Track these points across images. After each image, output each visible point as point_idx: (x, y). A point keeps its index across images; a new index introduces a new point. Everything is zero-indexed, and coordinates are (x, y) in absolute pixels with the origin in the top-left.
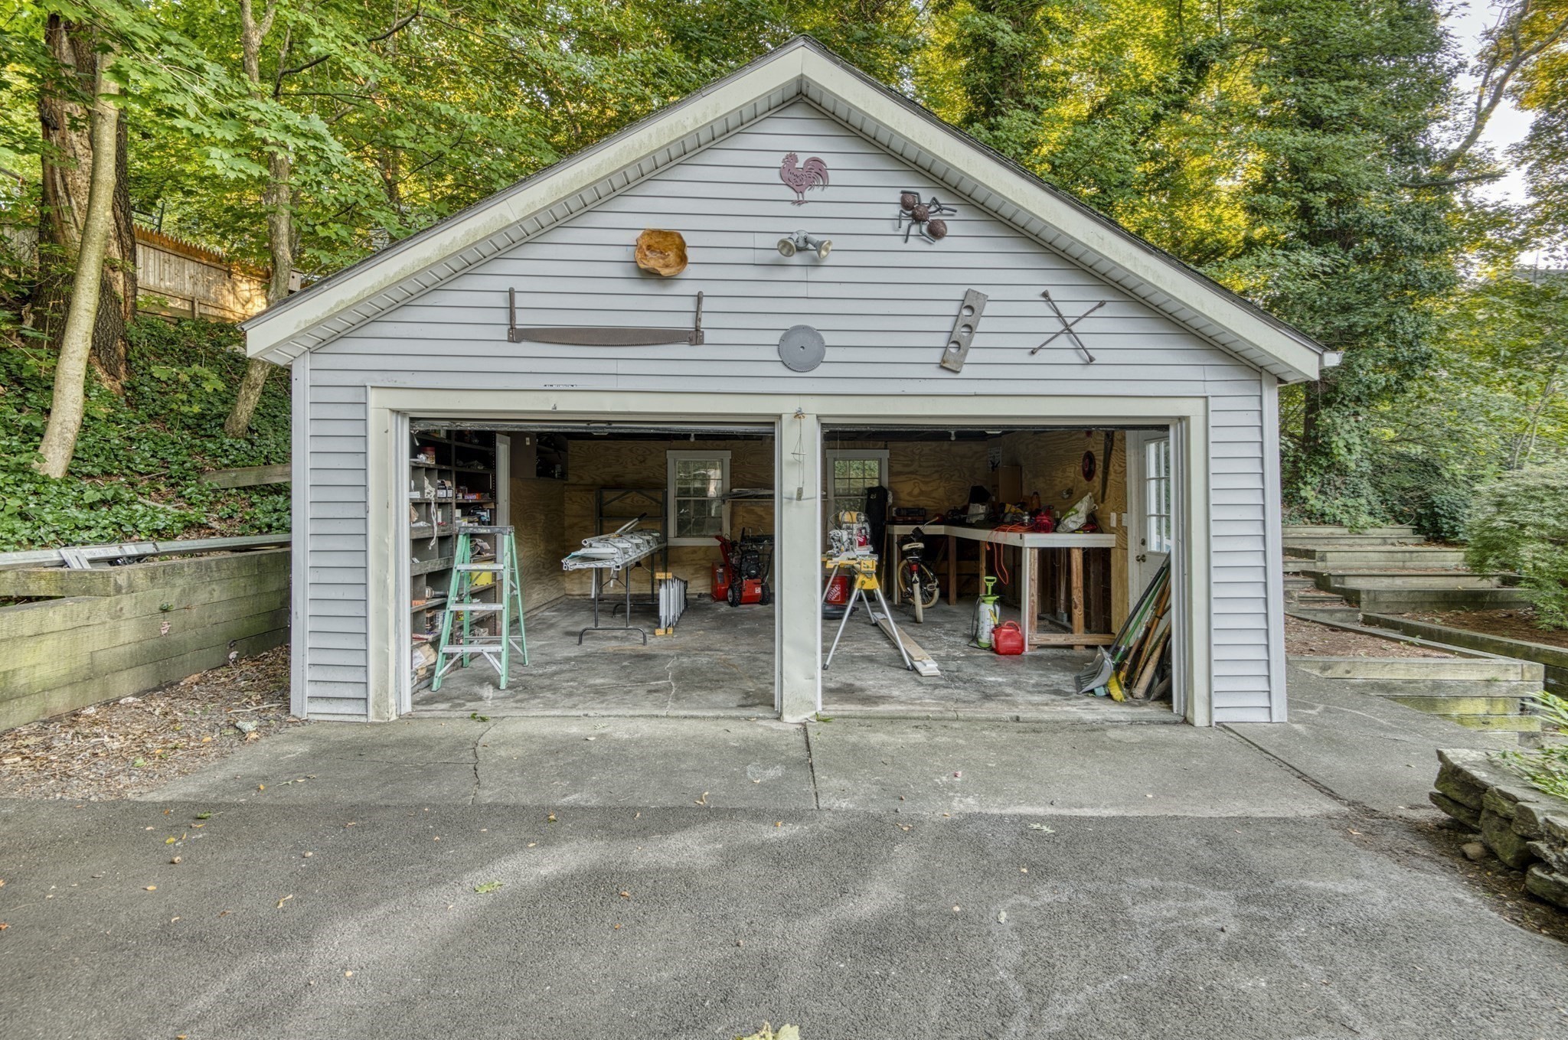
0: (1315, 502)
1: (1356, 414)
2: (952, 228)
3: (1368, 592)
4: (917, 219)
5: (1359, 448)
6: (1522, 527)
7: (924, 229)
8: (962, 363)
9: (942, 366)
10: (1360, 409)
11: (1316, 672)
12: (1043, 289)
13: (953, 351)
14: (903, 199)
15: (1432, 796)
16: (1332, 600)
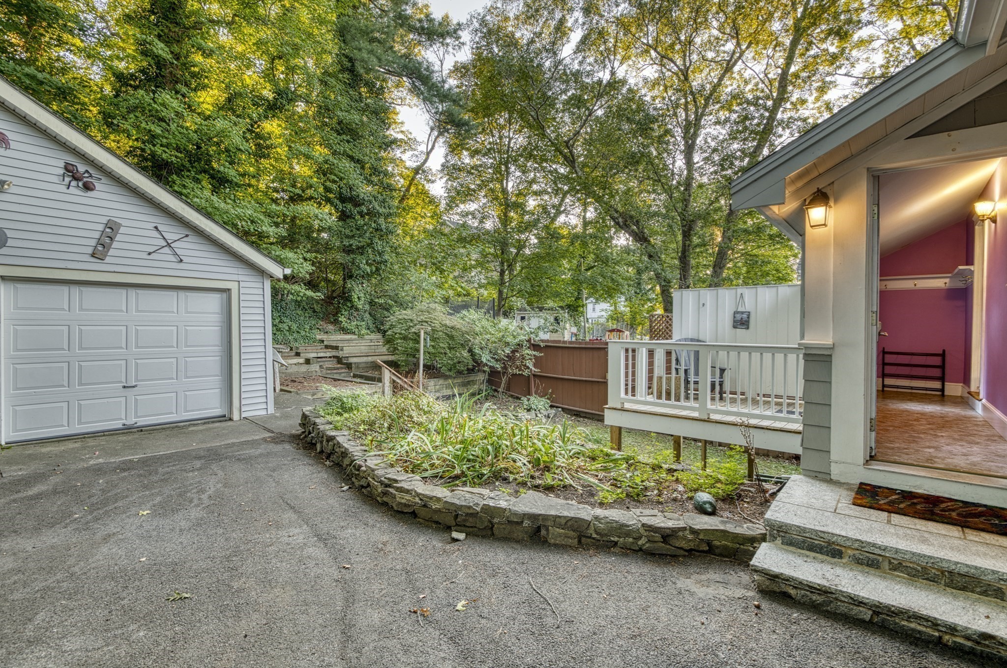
0: (345, 324)
1: (363, 283)
2: (98, 185)
3: (355, 363)
4: (75, 178)
5: (363, 299)
6: (396, 334)
7: (80, 184)
8: (106, 256)
9: (93, 255)
10: (364, 281)
11: (310, 397)
12: (155, 225)
13: (100, 249)
14: (65, 166)
15: (300, 424)
16: (342, 368)
